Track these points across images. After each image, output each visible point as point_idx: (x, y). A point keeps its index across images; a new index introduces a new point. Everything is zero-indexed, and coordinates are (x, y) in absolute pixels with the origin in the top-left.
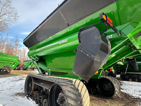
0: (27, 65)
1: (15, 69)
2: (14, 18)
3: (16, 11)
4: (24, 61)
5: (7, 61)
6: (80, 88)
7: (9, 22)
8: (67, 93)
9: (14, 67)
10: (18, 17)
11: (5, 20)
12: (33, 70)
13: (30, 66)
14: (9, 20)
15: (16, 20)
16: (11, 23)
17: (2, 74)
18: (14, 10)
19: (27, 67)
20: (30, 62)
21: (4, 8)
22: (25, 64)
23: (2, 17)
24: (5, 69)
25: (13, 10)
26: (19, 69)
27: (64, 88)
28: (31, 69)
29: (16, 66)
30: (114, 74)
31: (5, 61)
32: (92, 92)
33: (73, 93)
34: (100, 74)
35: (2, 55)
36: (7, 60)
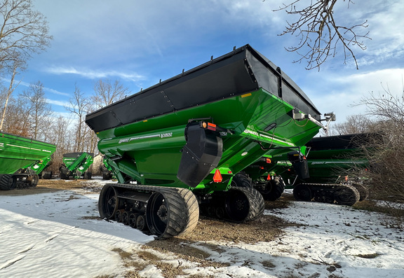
0: (72, 165)
1: (40, 175)
2: (38, 40)
3: (45, 23)
4: (65, 156)
5: (30, 155)
6: (186, 198)
7: (25, 49)
8: (169, 201)
9: (38, 169)
10: (51, 38)
11: (13, 46)
12: (89, 178)
13: (81, 168)
14: (24, 44)
15: (45, 47)
16: (29, 53)
17: (20, 188)
18: (40, 18)
19: (74, 171)
20: (82, 158)
21: (13, 13)
22: (68, 162)
23: (6, 38)
24: (25, 176)
25: (37, 19)
26: (49, 177)
27: (166, 196)
28: (83, 175)
29: (43, 167)
30: (277, 186)
31: (25, 155)
32: (218, 216)
33: (176, 201)
34: (230, 183)
35: (19, 142)
36: (31, 153)
